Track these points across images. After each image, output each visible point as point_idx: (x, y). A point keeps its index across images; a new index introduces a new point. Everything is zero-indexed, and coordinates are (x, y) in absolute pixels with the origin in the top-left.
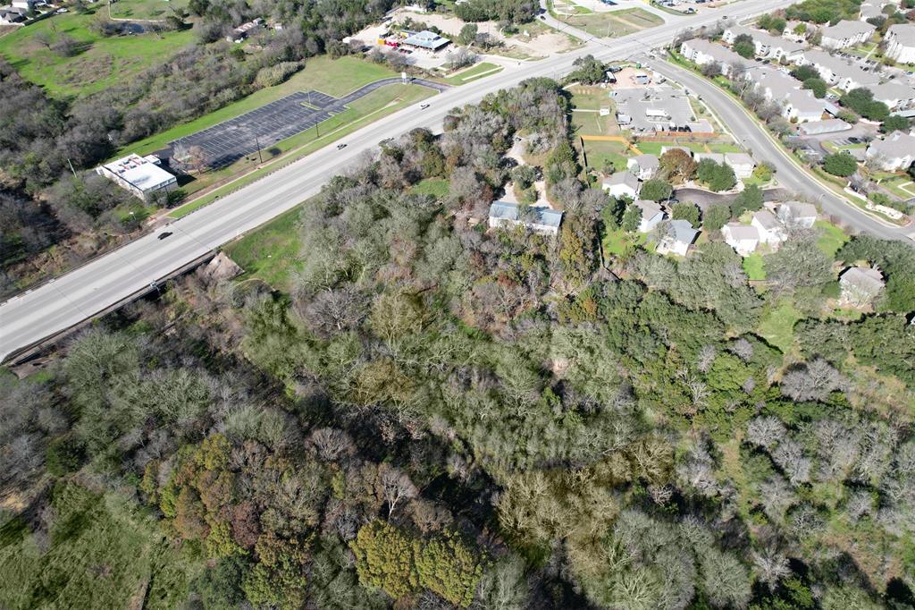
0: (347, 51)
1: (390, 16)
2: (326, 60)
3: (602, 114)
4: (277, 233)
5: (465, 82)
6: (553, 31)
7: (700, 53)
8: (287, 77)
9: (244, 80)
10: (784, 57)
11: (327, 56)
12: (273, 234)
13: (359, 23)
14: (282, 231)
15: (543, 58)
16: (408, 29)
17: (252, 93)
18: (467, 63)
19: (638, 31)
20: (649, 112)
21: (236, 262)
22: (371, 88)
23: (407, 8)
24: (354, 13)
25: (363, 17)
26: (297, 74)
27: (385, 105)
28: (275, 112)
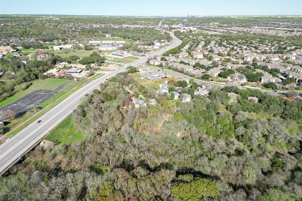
0: (46, 77)
1: (56, 66)
2: (40, 80)
3: (142, 79)
4: (62, 129)
5: (96, 79)
6: (112, 64)
7: (156, 62)
8: (28, 87)
9: (10, 90)
10: (174, 61)
11: (40, 79)
12: (60, 129)
13: (47, 69)
14: (63, 128)
15: (114, 70)
16: (66, 68)
17: (15, 94)
18: (92, 74)
19: (134, 61)
20: (154, 76)
21: (52, 141)
22: (63, 85)
23: (61, 63)
24: (43, 66)
25: (47, 67)
26: (31, 86)
27: (72, 89)
28: (30, 97)
